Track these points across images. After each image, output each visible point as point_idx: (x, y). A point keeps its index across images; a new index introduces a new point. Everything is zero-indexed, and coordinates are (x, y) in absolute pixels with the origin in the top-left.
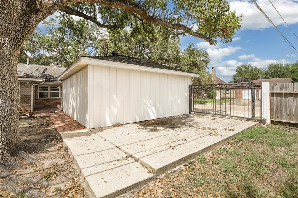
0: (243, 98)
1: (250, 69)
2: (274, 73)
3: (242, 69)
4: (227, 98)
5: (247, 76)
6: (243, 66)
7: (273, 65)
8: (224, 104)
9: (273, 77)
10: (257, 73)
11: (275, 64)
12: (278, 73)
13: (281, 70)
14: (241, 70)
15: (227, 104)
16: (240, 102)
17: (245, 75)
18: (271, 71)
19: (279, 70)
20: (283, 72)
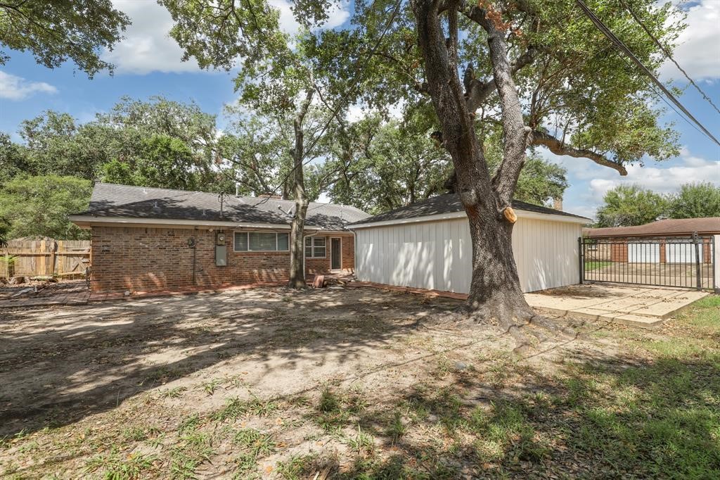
0: (630, 261)
1: (637, 195)
2: (695, 206)
3: (619, 195)
4: (596, 260)
5: (631, 211)
6: (620, 189)
7: (691, 187)
8: (594, 271)
9: (693, 216)
10: (653, 205)
11: (696, 186)
12: (702, 206)
13: (710, 198)
14: (617, 197)
15: (597, 271)
16: (626, 267)
17: (628, 210)
18: (686, 201)
19: (705, 198)
20: (715, 204)
